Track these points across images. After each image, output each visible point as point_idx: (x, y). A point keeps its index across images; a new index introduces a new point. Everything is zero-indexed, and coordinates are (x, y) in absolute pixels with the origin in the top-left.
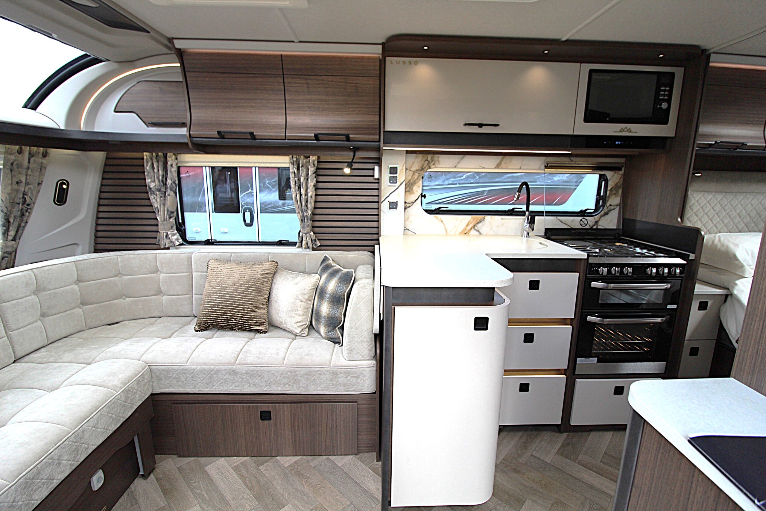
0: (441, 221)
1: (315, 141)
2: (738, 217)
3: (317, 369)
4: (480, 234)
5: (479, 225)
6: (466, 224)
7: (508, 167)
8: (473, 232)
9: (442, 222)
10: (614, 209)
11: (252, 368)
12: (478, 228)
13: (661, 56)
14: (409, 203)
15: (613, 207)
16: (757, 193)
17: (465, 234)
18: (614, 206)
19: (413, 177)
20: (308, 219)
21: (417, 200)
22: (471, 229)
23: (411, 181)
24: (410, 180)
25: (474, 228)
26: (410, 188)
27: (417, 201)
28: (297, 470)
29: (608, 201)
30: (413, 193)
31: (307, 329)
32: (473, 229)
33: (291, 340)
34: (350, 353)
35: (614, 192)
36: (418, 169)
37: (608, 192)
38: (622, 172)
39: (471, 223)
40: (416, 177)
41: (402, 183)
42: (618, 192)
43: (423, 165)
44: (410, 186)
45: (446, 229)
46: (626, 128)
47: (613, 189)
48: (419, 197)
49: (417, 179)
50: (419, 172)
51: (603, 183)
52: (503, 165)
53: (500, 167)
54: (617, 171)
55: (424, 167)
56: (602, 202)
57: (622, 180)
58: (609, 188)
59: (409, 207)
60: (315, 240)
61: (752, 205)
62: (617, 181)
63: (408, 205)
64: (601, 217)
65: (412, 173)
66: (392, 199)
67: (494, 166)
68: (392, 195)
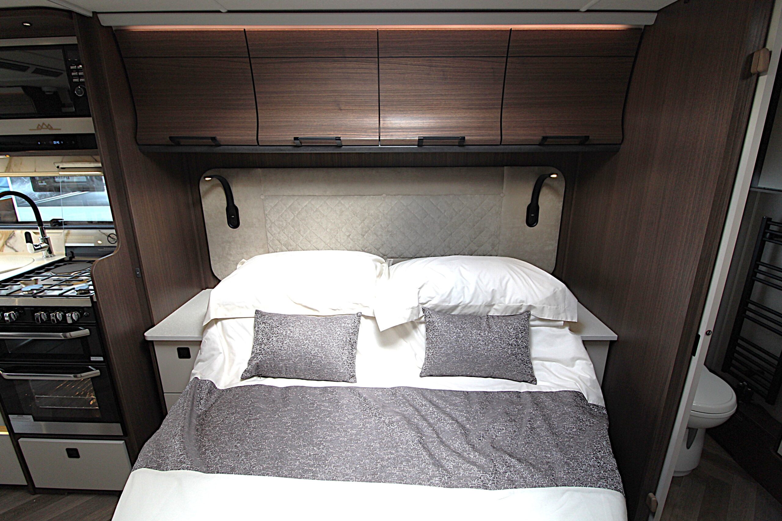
4: (16, 251)
5: (11, 241)
7: (19, 170)
8: (6, 249)
12: (11, 244)
13: (28, 24)
32: (5, 246)
52: (13, 168)
53: (11, 170)
67: (4, 171)
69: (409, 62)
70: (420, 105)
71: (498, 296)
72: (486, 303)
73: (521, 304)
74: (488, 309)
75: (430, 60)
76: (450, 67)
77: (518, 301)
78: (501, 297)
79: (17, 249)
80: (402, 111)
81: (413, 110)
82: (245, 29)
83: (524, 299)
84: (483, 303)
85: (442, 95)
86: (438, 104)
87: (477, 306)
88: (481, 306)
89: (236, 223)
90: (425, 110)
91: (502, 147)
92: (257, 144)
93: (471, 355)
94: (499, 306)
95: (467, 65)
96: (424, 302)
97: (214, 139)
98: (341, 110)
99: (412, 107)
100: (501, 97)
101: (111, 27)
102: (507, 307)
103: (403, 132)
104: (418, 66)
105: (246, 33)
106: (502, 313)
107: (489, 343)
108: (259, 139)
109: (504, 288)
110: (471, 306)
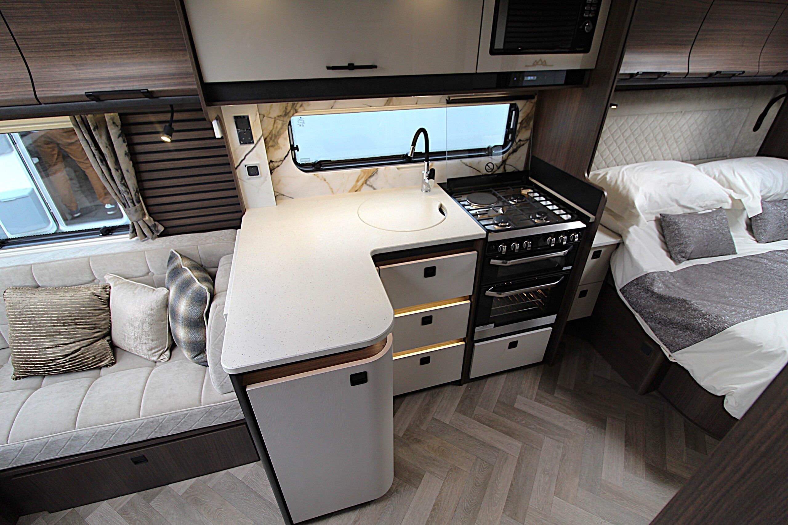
0: (323, 180)
1: (95, 102)
2: (645, 141)
3: (185, 412)
4: (374, 189)
5: (372, 179)
6: (356, 179)
8: (365, 188)
9: (325, 180)
10: (523, 145)
11: (99, 429)
12: (370, 183)
14: (276, 162)
15: (522, 143)
16: (668, 113)
17: (356, 191)
18: (523, 141)
19: (275, 126)
20: (133, 203)
21: (286, 156)
22: (363, 184)
23: (274, 132)
24: (272, 131)
25: (366, 183)
26: (274, 141)
27: (286, 158)
28: (193, 497)
29: (517, 136)
30: (279, 148)
31: (168, 353)
32: (365, 185)
33: (150, 369)
34: (222, 388)
35: (524, 125)
36: (279, 114)
37: (518, 126)
38: (534, 101)
39: (362, 178)
40: (279, 126)
41: (260, 139)
42: (529, 125)
43: (286, 109)
44: (273, 138)
45: (331, 189)
46: (541, 60)
47: (524, 121)
48: (289, 152)
49: (281, 128)
50: (282, 118)
51: (514, 112)
53: (391, 104)
54: (529, 100)
55: (288, 111)
56: (512, 136)
57: (534, 109)
58: (519, 121)
59: (278, 166)
60: (155, 226)
61: (660, 127)
62: (528, 112)
63: (276, 165)
64: (509, 155)
65: (273, 120)
66: (250, 161)
68: (247, 157)
79: (375, 187)
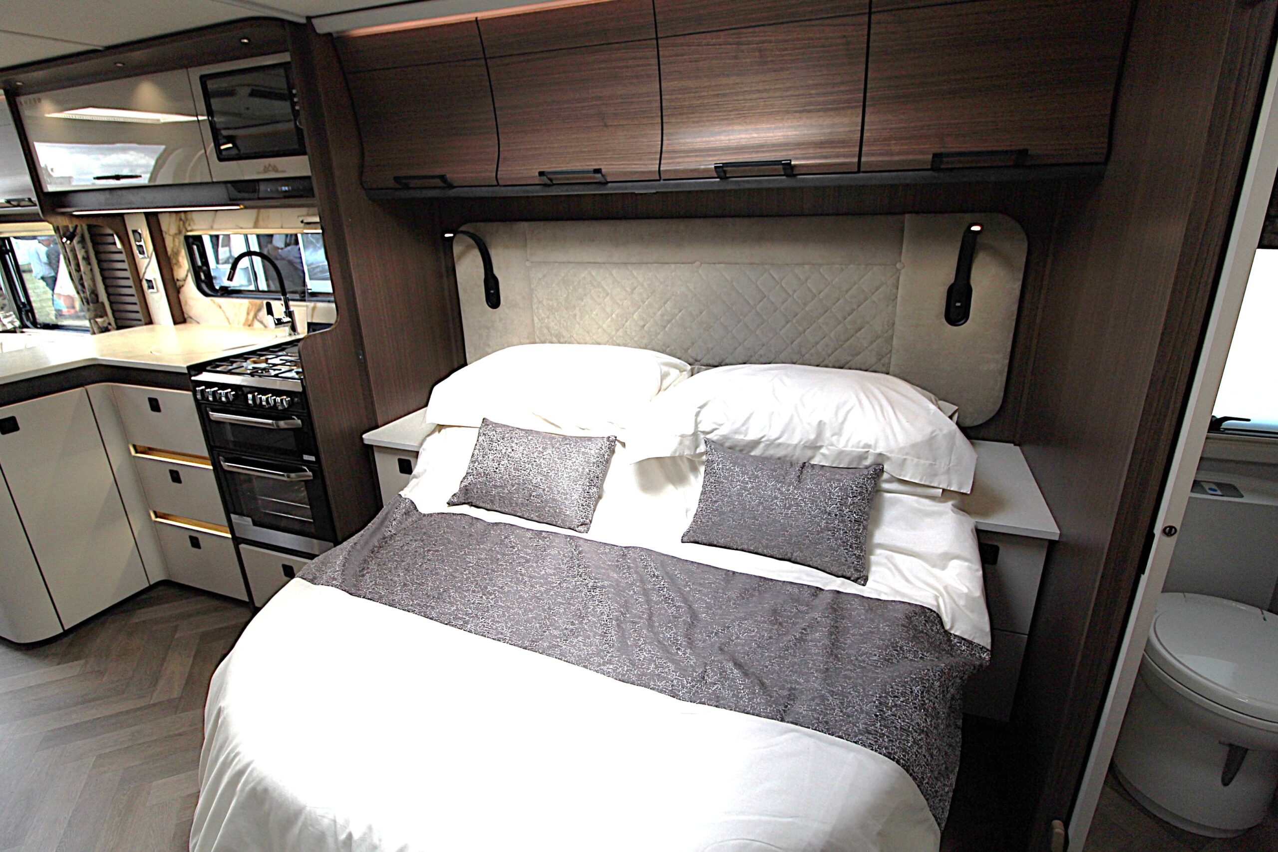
4: (265, 327)
6: (246, 312)
7: (267, 225)
8: (256, 324)
9: (220, 307)
13: (246, 41)
17: (249, 326)
21: (187, 276)
22: (253, 319)
25: (256, 318)
27: (188, 278)
30: (182, 267)
36: (176, 234)
39: (251, 311)
43: (180, 228)
45: (228, 319)
46: (270, 165)
48: (188, 272)
49: (179, 247)
50: (178, 236)
52: (261, 222)
53: (259, 226)
55: (181, 231)
59: (183, 286)
65: (171, 237)
66: (147, 277)
67: (252, 225)
68: (148, 270)
69: (704, 42)
70: (725, 111)
71: (828, 434)
72: (806, 442)
73: (867, 450)
74: (809, 453)
75: (737, 34)
76: (770, 42)
77: (861, 444)
78: (833, 435)
79: (266, 324)
80: (697, 122)
81: (715, 120)
82: (476, 18)
83: (872, 442)
84: (800, 442)
85: (759, 91)
86: (753, 106)
87: (789, 445)
88: (796, 446)
89: (495, 300)
90: (732, 119)
91: (861, 174)
92: (495, 183)
93: (757, 520)
94: (828, 449)
95: (800, 36)
96: (708, 429)
97: (442, 178)
98: (606, 126)
99: (710, 114)
100: (862, 87)
101: (330, 34)
102: (841, 453)
103: (696, 156)
104: (718, 47)
105: (479, 23)
106: (833, 462)
107: (791, 506)
108: (498, 177)
109: (840, 419)
110: (780, 444)
